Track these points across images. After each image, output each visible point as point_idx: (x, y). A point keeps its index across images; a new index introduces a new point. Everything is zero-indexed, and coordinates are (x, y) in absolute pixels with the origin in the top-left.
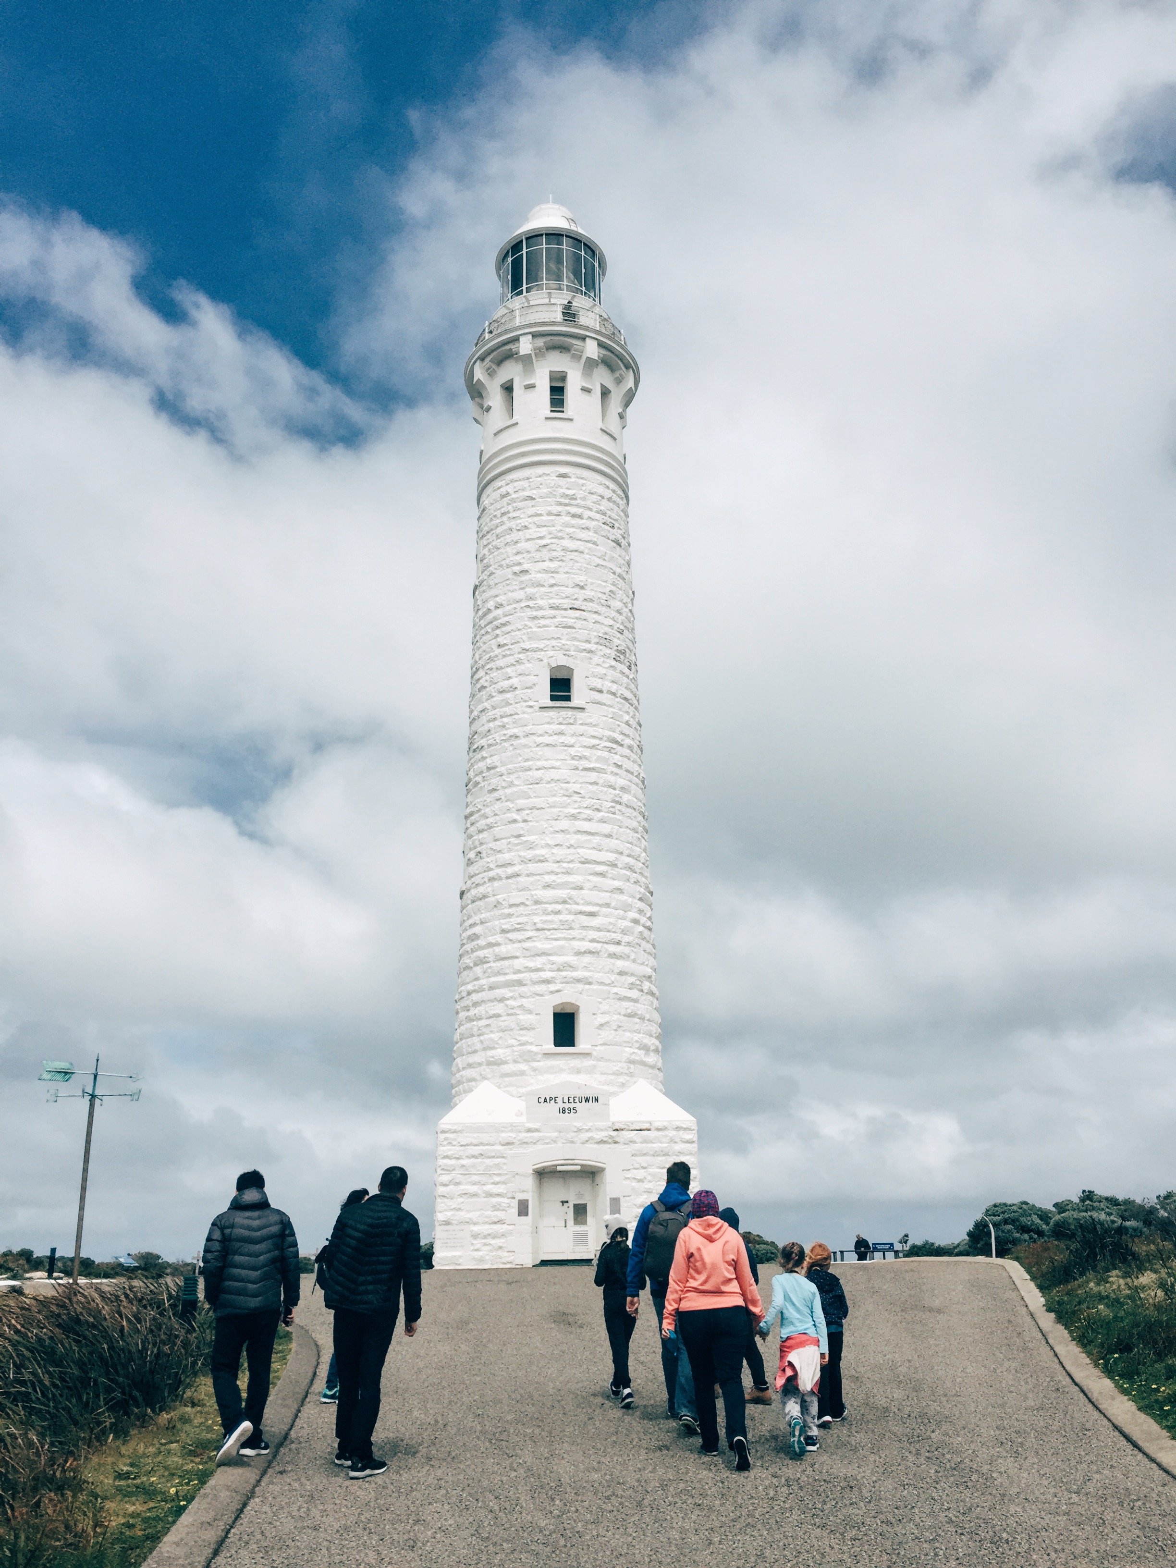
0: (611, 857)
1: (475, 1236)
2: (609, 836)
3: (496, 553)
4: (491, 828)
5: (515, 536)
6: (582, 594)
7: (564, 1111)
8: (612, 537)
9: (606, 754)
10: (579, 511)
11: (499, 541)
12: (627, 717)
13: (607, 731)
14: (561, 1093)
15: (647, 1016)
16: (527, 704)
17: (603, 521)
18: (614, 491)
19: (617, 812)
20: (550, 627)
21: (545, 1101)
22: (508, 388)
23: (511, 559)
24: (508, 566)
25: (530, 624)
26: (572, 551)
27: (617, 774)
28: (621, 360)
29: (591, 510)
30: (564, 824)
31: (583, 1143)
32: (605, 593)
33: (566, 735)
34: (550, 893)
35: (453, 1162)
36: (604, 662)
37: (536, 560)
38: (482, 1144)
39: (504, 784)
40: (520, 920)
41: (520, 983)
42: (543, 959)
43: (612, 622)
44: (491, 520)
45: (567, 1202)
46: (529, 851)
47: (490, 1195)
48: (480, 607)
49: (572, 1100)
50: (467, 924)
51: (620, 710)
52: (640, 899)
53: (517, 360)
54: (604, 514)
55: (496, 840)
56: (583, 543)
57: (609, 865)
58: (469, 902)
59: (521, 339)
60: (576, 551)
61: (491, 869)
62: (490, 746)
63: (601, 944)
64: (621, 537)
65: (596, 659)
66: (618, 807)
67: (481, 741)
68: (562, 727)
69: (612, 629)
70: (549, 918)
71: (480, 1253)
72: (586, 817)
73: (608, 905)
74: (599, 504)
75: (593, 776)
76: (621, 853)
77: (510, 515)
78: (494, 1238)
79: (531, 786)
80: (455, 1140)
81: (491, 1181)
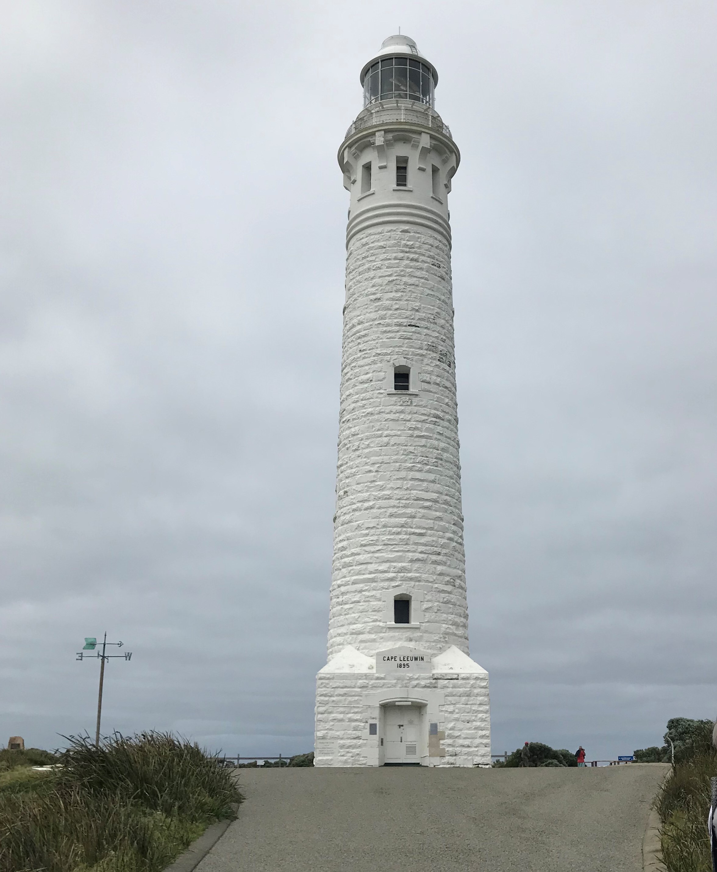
0: (434, 496)
1: (342, 747)
2: (433, 482)
3: (359, 285)
4: (354, 475)
5: (372, 274)
6: (418, 315)
7: (400, 667)
8: (439, 274)
9: (432, 426)
10: (416, 256)
11: (361, 276)
12: (447, 400)
13: (433, 410)
14: (400, 654)
15: (458, 603)
16: (379, 391)
17: (433, 263)
18: (440, 241)
19: (439, 465)
20: (395, 338)
21: (388, 659)
22: (368, 168)
23: (369, 290)
24: (367, 295)
25: (381, 336)
26: (410, 285)
27: (439, 439)
28: (447, 148)
29: (424, 255)
30: (403, 474)
31: (413, 687)
32: (433, 314)
33: (405, 413)
34: (393, 520)
35: (327, 699)
36: (431, 362)
37: (385, 291)
38: (346, 687)
39: (363, 446)
40: (372, 538)
41: (373, 580)
42: (387, 565)
43: (438, 335)
44: (356, 261)
45: (402, 726)
46: (379, 492)
47: (351, 720)
48: (348, 323)
49: (406, 659)
50: (337, 540)
51: (442, 395)
52: (454, 524)
53: (373, 148)
54: (434, 258)
55: (358, 484)
56: (418, 279)
57: (433, 501)
58: (340, 525)
59: (377, 134)
60: (413, 285)
61: (354, 504)
62: (354, 419)
63: (427, 555)
64: (445, 274)
65: (426, 361)
66: (440, 462)
67: (348, 416)
68: (403, 408)
69: (438, 339)
70: (392, 537)
71: (345, 758)
72: (417, 469)
73: (431, 529)
74: (430, 251)
75: (423, 441)
76: (441, 493)
77: (368, 259)
78: (353, 748)
79: (380, 448)
80: (328, 684)
81: (352, 711)
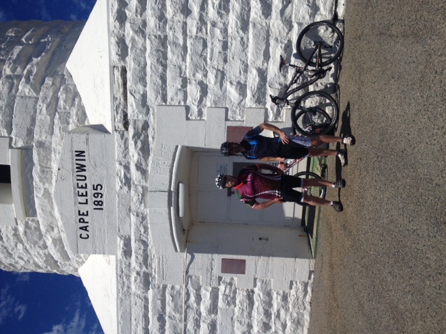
7: (99, 203)
21: (85, 229)
49: (82, 191)
81: (195, 305)
